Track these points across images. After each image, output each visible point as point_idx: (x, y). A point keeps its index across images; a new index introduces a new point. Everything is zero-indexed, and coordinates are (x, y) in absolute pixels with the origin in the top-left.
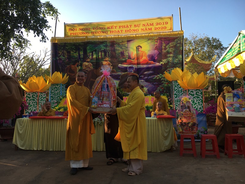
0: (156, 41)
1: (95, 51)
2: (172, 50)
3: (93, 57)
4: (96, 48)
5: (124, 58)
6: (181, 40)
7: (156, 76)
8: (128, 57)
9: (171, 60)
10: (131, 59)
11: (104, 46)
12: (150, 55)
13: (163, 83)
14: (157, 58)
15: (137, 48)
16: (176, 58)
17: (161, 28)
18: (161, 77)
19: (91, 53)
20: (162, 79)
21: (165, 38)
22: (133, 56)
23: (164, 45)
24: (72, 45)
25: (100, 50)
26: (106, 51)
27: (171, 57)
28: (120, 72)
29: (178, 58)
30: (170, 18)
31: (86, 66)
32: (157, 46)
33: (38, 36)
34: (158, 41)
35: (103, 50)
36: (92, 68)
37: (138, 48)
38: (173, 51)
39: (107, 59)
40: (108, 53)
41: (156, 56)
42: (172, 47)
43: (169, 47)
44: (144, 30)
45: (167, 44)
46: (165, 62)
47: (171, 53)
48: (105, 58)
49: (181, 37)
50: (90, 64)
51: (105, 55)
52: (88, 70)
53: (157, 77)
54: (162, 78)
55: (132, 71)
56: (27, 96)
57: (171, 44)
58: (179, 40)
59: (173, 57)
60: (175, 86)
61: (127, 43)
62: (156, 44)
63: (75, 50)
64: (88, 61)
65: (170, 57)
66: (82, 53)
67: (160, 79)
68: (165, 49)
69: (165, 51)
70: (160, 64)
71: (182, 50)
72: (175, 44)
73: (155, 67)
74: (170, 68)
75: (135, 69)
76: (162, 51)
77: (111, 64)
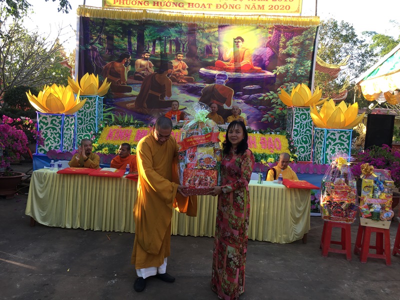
0: (270, 32)
1: (160, 39)
2: (296, 49)
3: (156, 51)
4: (162, 34)
5: (210, 58)
6: (313, 33)
7: (264, 95)
8: (217, 56)
9: (291, 67)
10: (223, 60)
11: (176, 32)
12: (257, 56)
13: (274, 108)
14: (268, 62)
15: (235, 42)
16: (302, 65)
18: (271, 97)
19: (152, 43)
20: (272, 101)
21: (286, 27)
22: (227, 55)
23: (283, 39)
24: (115, 24)
25: (169, 39)
26: (180, 42)
27: (292, 63)
28: (201, 82)
29: (304, 65)
31: (141, 66)
32: (270, 41)
34: (274, 32)
35: (174, 40)
36: (152, 70)
37: (238, 40)
38: (297, 52)
39: (181, 56)
40: (184, 45)
41: (267, 59)
42: (297, 45)
43: (292, 44)
44: (250, 8)
45: (289, 38)
46: (281, 71)
47: (292, 56)
48: (177, 55)
49: (313, 29)
50: (150, 64)
51: (178, 50)
52: (145, 74)
53: (265, 97)
54: (273, 98)
55: (223, 82)
56: (41, 121)
57: (296, 40)
58: (309, 32)
59: (297, 62)
60: (297, 116)
61: (218, 31)
62: (270, 38)
63: (122, 34)
64: (146, 57)
65: (290, 62)
66: (134, 41)
67: (270, 100)
68: (285, 47)
69: (284, 51)
70: (273, 74)
71: (314, 52)
72: (302, 40)
73: (263, 78)
74: (288, 82)
75: (229, 78)
76: (278, 50)
77: (187, 67)
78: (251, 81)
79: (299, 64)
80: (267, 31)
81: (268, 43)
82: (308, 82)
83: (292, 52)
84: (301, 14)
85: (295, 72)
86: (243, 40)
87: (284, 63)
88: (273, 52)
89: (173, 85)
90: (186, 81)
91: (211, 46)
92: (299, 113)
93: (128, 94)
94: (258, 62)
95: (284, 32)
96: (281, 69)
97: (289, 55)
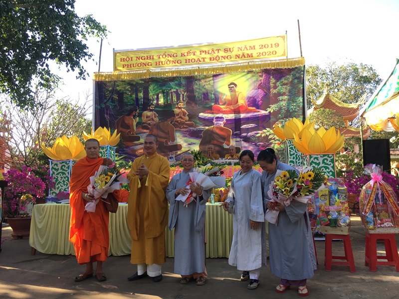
0: (260, 75)
1: (162, 92)
2: (286, 88)
3: (159, 103)
4: (164, 88)
5: (208, 103)
6: (300, 72)
7: (260, 132)
8: (214, 100)
9: (284, 105)
11: (176, 85)
12: (251, 97)
14: (261, 102)
15: (229, 87)
19: (156, 96)
21: (274, 70)
22: (223, 100)
23: (273, 81)
24: (125, 84)
25: (170, 91)
27: (284, 100)
28: (201, 126)
29: (296, 101)
30: (283, 37)
31: (148, 117)
32: (261, 83)
33: (73, 70)
35: (174, 92)
36: (157, 119)
38: (287, 91)
39: (181, 105)
42: (286, 84)
43: (282, 84)
44: (240, 57)
45: (278, 79)
46: (275, 109)
47: (284, 94)
48: (177, 104)
49: (300, 68)
50: (155, 114)
51: (178, 99)
52: (151, 124)
53: (262, 134)
54: (270, 134)
55: (221, 124)
56: (53, 168)
57: (285, 80)
59: (289, 100)
60: (292, 148)
61: (213, 80)
62: (260, 80)
63: (130, 91)
64: (151, 108)
66: (141, 95)
67: (267, 136)
68: (275, 87)
69: (275, 91)
70: (267, 112)
71: (303, 89)
72: (291, 80)
73: (258, 117)
74: (283, 119)
75: (226, 120)
76: (270, 90)
77: (187, 113)
78: (248, 120)
79: (292, 100)
80: (257, 75)
81: (259, 85)
82: (302, 116)
83: (283, 90)
84: (287, 57)
85: (288, 108)
86: (236, 85)
87: (277, 101)
88: (265, 92)
89: (176, 131)
90: (187, 126)
91: (207, 93)
92: (293, 145)
93: (137, 142)
94: (252, 103)
95: (273, 75)
96: (273, 108)
97: (280, 94)
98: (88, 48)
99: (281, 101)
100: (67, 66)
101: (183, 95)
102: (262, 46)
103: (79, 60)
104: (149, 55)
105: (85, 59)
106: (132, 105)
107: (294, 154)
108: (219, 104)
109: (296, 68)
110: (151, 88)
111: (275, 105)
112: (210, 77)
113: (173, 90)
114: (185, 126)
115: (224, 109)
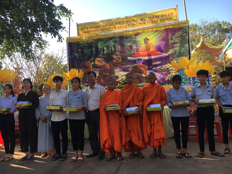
1: (106, 46)
2: (178, 39)
4: (107, 44)
5: (132, 51)
6: (187, 29)
7: (164, 66)
8: (136, 50)
9: (177, 49)
11: (114, 41)
12: (157, 46)
13: (171, 72)
17: (166, 20)
18: (168, 67)
19: (102, 49)
20: (170, 69)
21: (171, 29)
22: (141, 48)
23: (170, 35)
24: (84, 43)
27: (178, 47)
28: (129, 64)
29: (184, 47)
30: (175, 9)
31: (98, 61)
33: (55, 37)
34: (165, 32)
36: (104, 62)
38: (179, 41)
39: (117, 53)
41: (163, 47)
42: (178, 37)
43: (176, 37)
44: (150, 23)
45: (173, 34)
47: (177, 43)
49: (186, 27)
50: (102, 60)
54: (170, 67)
55: (140, 63)
57: (177, 34)
58: (185, 29)
59: (180, 46)
60: (183, 75)
61: (135, 37)
64: (100, 56)
66: (94, 50)
68: (172, 39)
69: (172, 42)
70: (168, 54)
71: (189, 39)
72: (181, 34)
73: (162, 57)
74: (177, 57)
75: (144, 60)
76: (168, 41)
77: (121, 58)
78: (156, 60)
79: (182, 46)
80: (161, 33)
81: (162, 39)
82: (188, 55)
83: (177, 41)
84: (178, 20)
85: (180, 51)
86: (148, 40)
87: (173, 47)
88: (166, 43)
89: (115, 68)
90: (121, 65)
92: (184, 73)
94: (158, 49)
95: (170, 32)
96: (171, 52)
97: (175, 43)
98: (62, 24)
99: (176, 47)
100: (51, 35)
101: (118, 47)
102: (163, 15)
103: (58, 31)
104: (97, 25)
105: (61, 30)
106: (89, 55)
107: (184, 78)
108: (139, 51)
109: (184, 27)
110: (99, 44)
111: (172, 50)
112: (133, 36)
113: (112, 45)
114: (120, 65)
115: (142, 54)
